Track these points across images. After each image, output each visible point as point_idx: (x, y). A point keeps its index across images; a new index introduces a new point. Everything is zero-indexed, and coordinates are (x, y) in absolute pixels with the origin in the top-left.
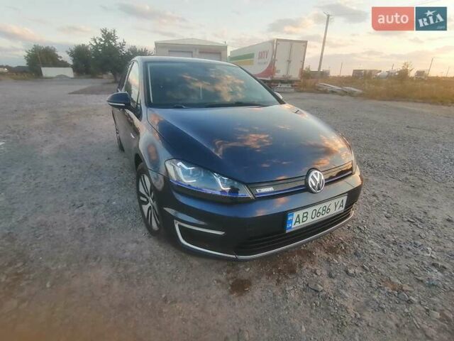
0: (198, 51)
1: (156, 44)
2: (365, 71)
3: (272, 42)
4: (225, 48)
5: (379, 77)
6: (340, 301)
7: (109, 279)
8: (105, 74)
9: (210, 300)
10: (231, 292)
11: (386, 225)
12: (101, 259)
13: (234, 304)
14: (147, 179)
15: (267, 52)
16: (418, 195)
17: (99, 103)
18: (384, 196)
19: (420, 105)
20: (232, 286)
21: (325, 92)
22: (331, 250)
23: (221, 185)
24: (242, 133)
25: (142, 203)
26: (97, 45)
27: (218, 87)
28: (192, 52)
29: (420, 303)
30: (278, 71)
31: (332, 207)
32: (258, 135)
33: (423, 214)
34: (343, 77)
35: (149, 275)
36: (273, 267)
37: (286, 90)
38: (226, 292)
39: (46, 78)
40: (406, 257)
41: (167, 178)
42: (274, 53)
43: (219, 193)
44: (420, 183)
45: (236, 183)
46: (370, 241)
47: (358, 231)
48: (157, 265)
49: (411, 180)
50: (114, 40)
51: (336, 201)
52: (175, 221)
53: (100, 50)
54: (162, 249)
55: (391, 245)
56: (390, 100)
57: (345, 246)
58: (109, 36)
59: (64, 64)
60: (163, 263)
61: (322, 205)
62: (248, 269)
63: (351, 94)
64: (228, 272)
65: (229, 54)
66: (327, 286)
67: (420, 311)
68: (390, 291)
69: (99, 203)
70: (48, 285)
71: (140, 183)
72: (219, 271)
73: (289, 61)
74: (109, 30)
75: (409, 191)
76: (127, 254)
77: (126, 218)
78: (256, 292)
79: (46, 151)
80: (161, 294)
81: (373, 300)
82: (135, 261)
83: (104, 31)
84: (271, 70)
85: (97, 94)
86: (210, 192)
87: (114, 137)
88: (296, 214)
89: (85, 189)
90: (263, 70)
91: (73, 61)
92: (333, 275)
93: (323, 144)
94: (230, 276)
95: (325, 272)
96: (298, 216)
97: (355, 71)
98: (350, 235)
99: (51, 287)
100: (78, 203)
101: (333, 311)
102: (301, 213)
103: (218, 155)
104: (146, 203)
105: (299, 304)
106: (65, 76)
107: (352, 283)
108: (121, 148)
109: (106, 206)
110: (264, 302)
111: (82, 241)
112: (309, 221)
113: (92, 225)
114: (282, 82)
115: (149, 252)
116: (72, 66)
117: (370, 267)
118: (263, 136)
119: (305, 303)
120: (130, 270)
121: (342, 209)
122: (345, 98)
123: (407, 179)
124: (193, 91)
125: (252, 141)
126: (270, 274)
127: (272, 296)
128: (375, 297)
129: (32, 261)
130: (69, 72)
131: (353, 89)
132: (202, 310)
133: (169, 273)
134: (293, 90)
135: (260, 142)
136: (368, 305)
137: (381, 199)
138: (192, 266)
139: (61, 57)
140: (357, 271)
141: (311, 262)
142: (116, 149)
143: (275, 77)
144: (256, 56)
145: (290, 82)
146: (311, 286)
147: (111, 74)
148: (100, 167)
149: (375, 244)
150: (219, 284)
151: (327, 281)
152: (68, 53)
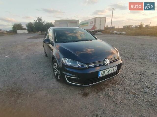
0: (69, 22)
1: (55, 21)
2: (127, 26)
3: (94, 18)
4: (78, 21)
5: (132, 28)
6: (116, 98)
7: (46, 94)
8: (38, 31)
9: (77, 99)
10: (83, 96)
11: (132, 76)
12: (43, 88)
13: (84, 99)
14: (56, 64)
15: (93, 22)
16: (143, 66)
17: (37, 41)
18: (132, 67)
19: (146, 37)
20: (83, 94)
21: (113, 34)
22: (114, 83)
23: (79, 64)
24: (85, 49)
25: (54, 71)
26: (36, 22)
27: (77, 35)
28: (67, 23)
29: (141, 97)
30: (97, 28)
31: (112, 70)
32: (91, 50)
33: (144, 72)
34: (119, 28)
35: (58, 92)
36: (95, 89)
37: (100, 34)
38: (81, 96)
39: (19, 34)
40: (138, 85)
41: (63, 63)
42: (95, 22)
43: (78, 67)
44: (144, 62)
45: (83, 63)
46: (126, 81)
47: (123, 78)
48: (60, 89)
49: (141, 62)
50: (41, 21)
51: (114, 68)
52: (65, 75)
53: (37, 24)
54: (61, 85)
55: (133, 81)
56: (136, 36)
57: (118, 82)
58: (39, 19)
59: (25, 29)
60: (62, 89)
61: (109, 69)
62: (88, 90)
63: (122, 34)
64: (82, 91)
65: (80, 23)
66: (112, 93)
67: (140, 100)
68: (132, 94)
69: (41, 73)
70: (28, 96)
71: (54, 65)
72: (79, 91)
73: (100, 24)
74: (40, 17)
75: (140, 65)
76: (51, 87)
77: (49, 77)
78: (90, 96)
79: (22, 58)
80: (62, 97)
81: (126, 97)
82: (53, 89)
83: (38, 18)
84: (94, 27)
85: (36, 38)
86: (75, 66)
87: (43, 52)
88: (101, 72)
89: (36, 69)
90: (92, 28)
91: (28, 28)
92: (114, 91)
93: (111, 51)
94: (82, 92)
95: (111, 90)
96: (102, 72)
97: (124, 26)
98: (120, 79)
99: (29, 96)
100: (34, 73)
101: (114, 100)
102: (102, 71)
103: (77, 56)
104: (56, 71)
105: (103, 99)
106: (25, 33)
107: (120, 93)
108: (46, 55)
109: (43, 73)
110: (93, 98)
111: (37, 83)
112: (105, 74)
113: (39, 79)
114: (98, 31)
115: (57, 86)
116: (27, 30)
117: (126, 88)
118: (92, 50)
119: (105, 98)
120: (52, 91)
121: (116, 70)
122: (120, 35)
123: (140, 61)
124: (69, 36)
125: (89, 51)
126: (95, 91)
127: (95, 97)
128: (127, 96)
129: (23, 90)
130: (26, 32)
131: (123, 32)
132: (75, 101)
133: (64, 92)
134: (102, 34)
135: (91, 51)
136: (125, 99)
137: (131, 68)
138: (71, 90)
139: (23, 27)
140: (121, 89)
141: (107, 87)
142: (44, 56)
143: (96, 30)
144: (89, 23)
145: (101, 31)
146: (107, 93)
147: (40, 31)
148: (40, 62)
149: (128, 81)
150: (79, 94)
151: (112, 92)
152: (26, 25)
